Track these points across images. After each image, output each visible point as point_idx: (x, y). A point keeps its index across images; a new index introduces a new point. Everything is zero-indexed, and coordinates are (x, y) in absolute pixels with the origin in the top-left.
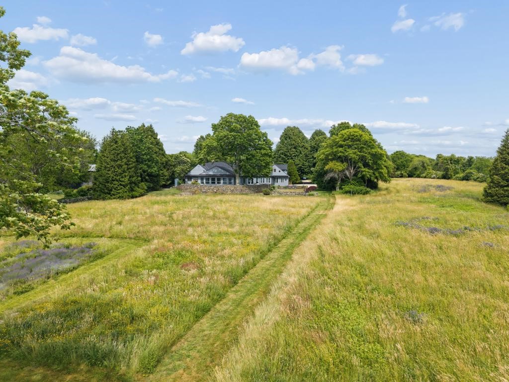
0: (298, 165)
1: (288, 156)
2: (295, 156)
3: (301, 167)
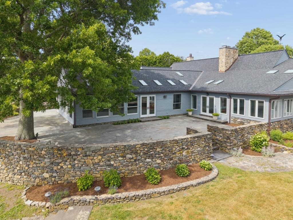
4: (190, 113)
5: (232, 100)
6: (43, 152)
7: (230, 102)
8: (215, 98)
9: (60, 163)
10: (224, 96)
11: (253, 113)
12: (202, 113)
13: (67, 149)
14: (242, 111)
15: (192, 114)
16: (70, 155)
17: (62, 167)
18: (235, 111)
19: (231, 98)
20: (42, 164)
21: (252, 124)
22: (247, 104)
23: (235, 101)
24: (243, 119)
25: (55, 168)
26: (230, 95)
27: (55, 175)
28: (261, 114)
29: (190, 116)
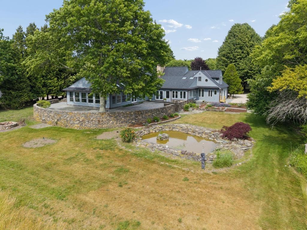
0: (244, 69)
1: (231, 58)
2: (241, 59)
3: (247, 72)
4: (151, 100)
5: (172, 92)
6: (132, 113)
7: (171, 93)
8: (163, 92)
9: (138, 116)
10: (168, 90)
11: (181, 97)
12: (156, 99)
13: (141, 111)
14: (177, 97)
15: (152, 100)
16: (141, 113)
17: (139, 118)
18: (173, 97)
19: (171, 91)
20: (132, 118)
21: (181, 101)
22: (179, 93)
23: (174, 92)
24: (177, 100)
25: (136, 118)
26: (171, 90)
27: (136, 121)
28: (184, 97)
29: (151, 101)
